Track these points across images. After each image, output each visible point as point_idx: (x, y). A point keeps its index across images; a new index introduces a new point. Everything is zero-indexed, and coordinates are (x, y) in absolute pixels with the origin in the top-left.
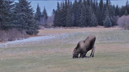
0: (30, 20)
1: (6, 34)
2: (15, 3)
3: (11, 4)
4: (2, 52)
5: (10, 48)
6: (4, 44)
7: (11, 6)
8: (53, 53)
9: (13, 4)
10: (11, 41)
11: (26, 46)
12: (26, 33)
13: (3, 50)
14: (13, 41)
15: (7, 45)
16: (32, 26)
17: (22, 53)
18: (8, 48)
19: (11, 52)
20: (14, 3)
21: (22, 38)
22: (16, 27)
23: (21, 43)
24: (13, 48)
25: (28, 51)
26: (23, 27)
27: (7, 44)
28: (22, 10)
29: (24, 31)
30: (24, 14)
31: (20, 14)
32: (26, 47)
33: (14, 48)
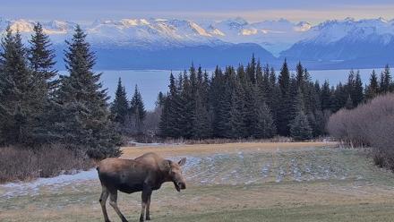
0: (99, 122)
1: (34, 159)
2: (61, 76)
3: (48, 81)
4: (23, 207)
5: (44, 196)
6: (29, 185)
7: (49, 84)
8: (158, 209)
9: (53, 79)
10: (47, 177)
11: (86, 190)
12: (87, 156)
13: (26, 201)
14: (53, 176)
15: (38, 187)
16: (103, 138)
17: (76, 209)
18: (40, 196)
19: (49, 206)
20: (57, 78)
21: (78, 167)
22: (63, 141)
23: (73, 183)
24: (52, 195)
25: (91, 204)
26: (79, 139)
27: (37, 185)
28: (79, 96)
29: (83, 152)
30: (83, 106)
31: (74, 105)
32: (88, 193)
33: (56, 196)
